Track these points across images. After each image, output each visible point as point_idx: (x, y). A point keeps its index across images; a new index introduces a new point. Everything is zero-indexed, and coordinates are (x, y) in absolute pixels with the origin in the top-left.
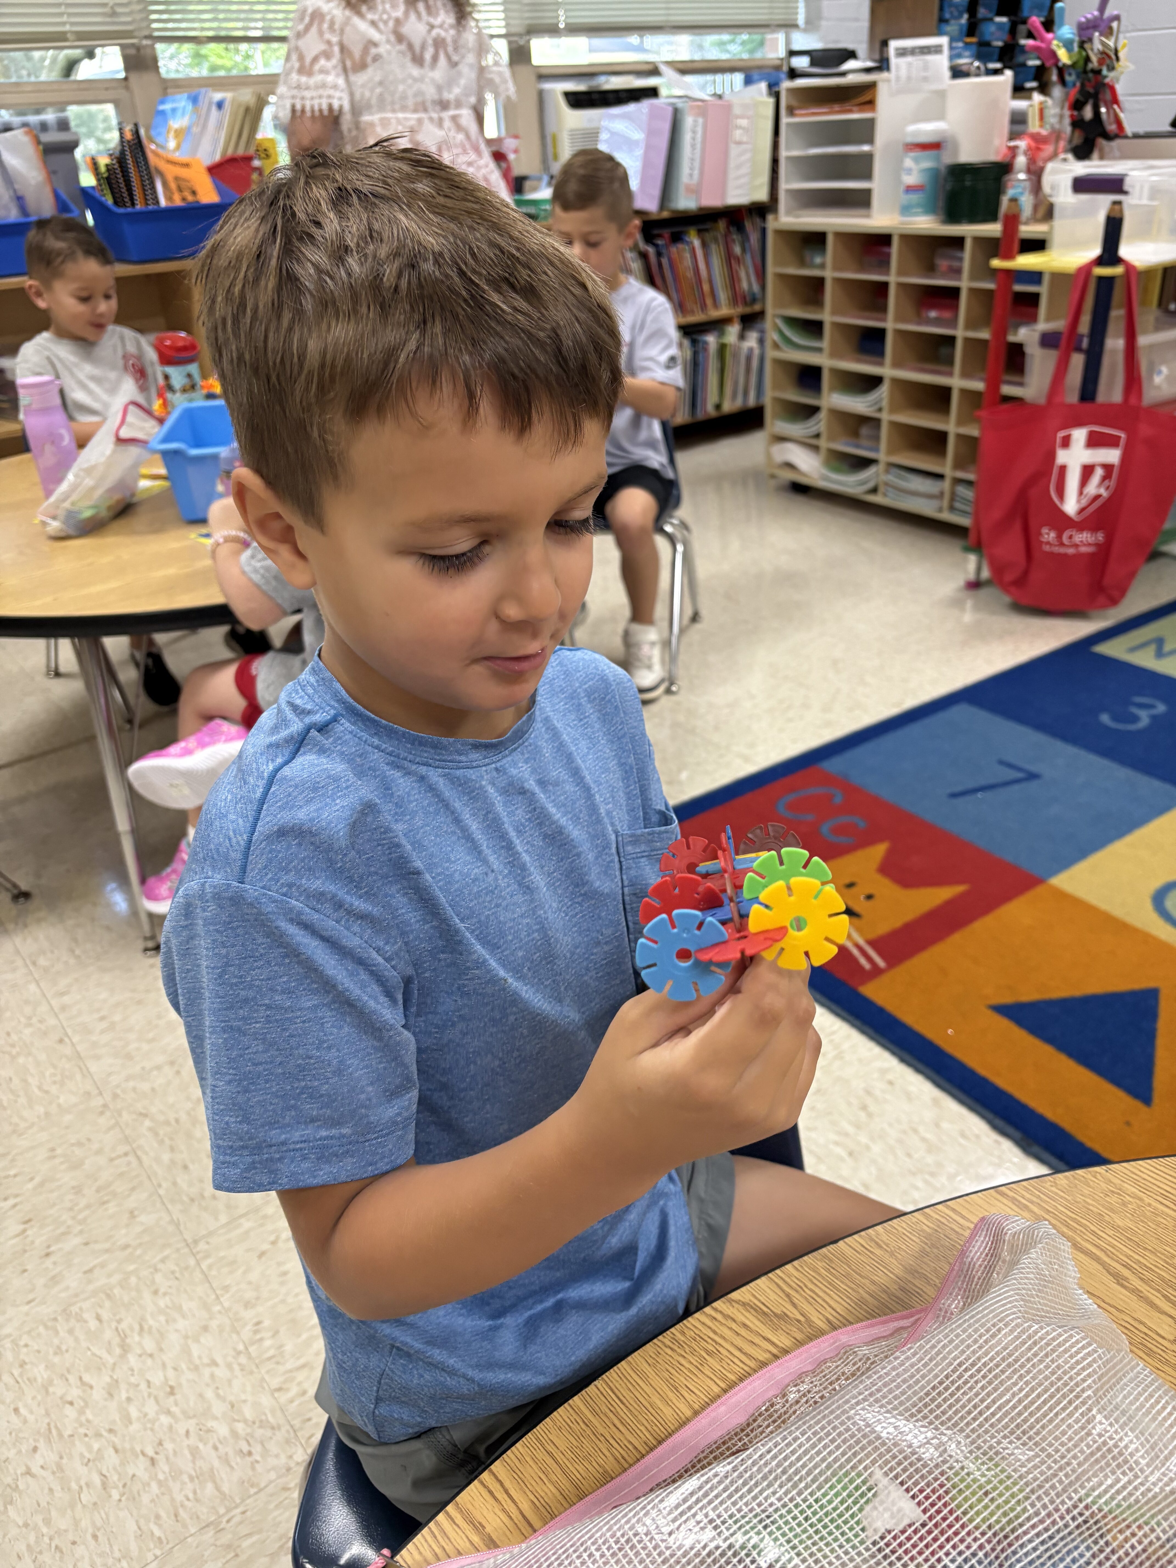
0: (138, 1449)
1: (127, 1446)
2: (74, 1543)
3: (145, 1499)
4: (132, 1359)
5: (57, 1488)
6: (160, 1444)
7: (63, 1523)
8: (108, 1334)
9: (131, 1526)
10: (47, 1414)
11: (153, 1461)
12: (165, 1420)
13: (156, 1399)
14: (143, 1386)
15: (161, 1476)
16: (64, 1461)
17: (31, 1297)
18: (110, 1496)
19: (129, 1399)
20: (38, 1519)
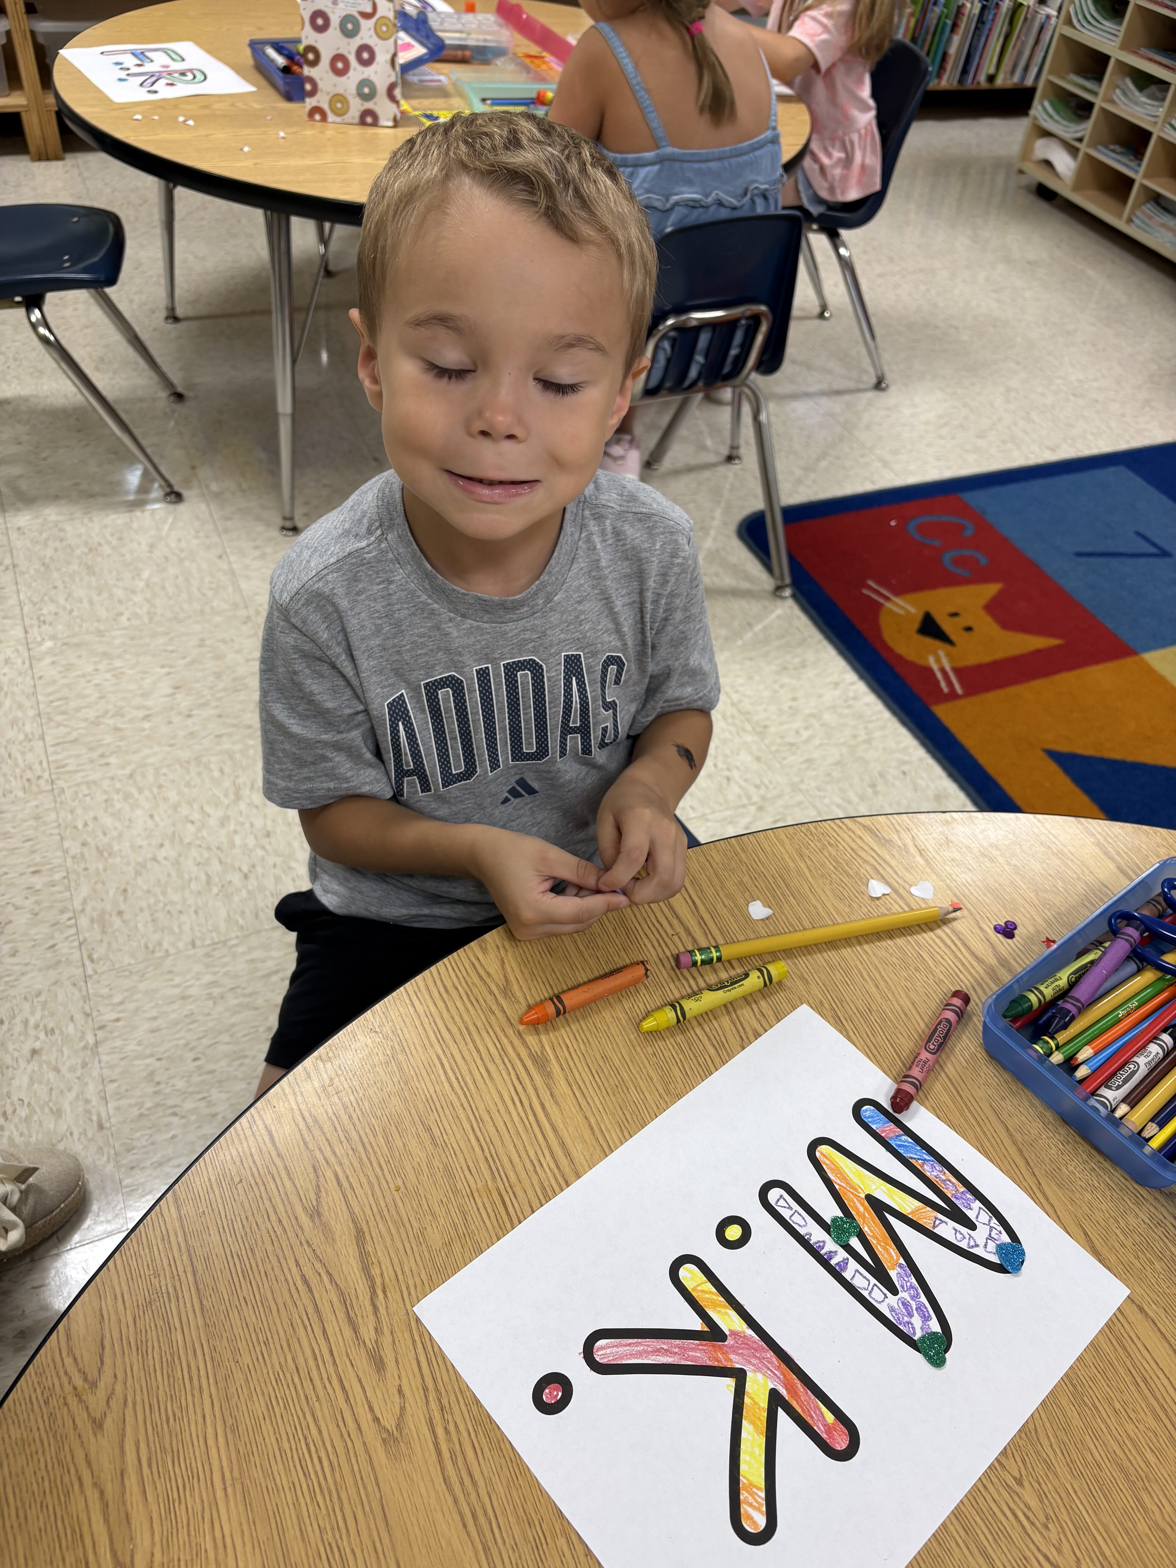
0: (237, 865)
1: (229, 861)
2: (181, 912)
3: (236, 899)
4: (242, 806)
5: (174, 874)
6: (254, 866)
7: (175, 897)
8: (227, 784)
9: (223, 913)
10: (174, 825)
11: (246, 877)
12: (260, 852)
13: (256, 837)
14: (247, 826)
15: (250, 887)
16: (182, 859)
17: (172, 742)
18: (210, 890)
19: (235, 832)
20: (158, 890)
